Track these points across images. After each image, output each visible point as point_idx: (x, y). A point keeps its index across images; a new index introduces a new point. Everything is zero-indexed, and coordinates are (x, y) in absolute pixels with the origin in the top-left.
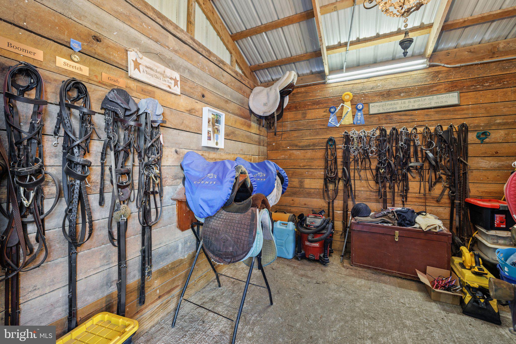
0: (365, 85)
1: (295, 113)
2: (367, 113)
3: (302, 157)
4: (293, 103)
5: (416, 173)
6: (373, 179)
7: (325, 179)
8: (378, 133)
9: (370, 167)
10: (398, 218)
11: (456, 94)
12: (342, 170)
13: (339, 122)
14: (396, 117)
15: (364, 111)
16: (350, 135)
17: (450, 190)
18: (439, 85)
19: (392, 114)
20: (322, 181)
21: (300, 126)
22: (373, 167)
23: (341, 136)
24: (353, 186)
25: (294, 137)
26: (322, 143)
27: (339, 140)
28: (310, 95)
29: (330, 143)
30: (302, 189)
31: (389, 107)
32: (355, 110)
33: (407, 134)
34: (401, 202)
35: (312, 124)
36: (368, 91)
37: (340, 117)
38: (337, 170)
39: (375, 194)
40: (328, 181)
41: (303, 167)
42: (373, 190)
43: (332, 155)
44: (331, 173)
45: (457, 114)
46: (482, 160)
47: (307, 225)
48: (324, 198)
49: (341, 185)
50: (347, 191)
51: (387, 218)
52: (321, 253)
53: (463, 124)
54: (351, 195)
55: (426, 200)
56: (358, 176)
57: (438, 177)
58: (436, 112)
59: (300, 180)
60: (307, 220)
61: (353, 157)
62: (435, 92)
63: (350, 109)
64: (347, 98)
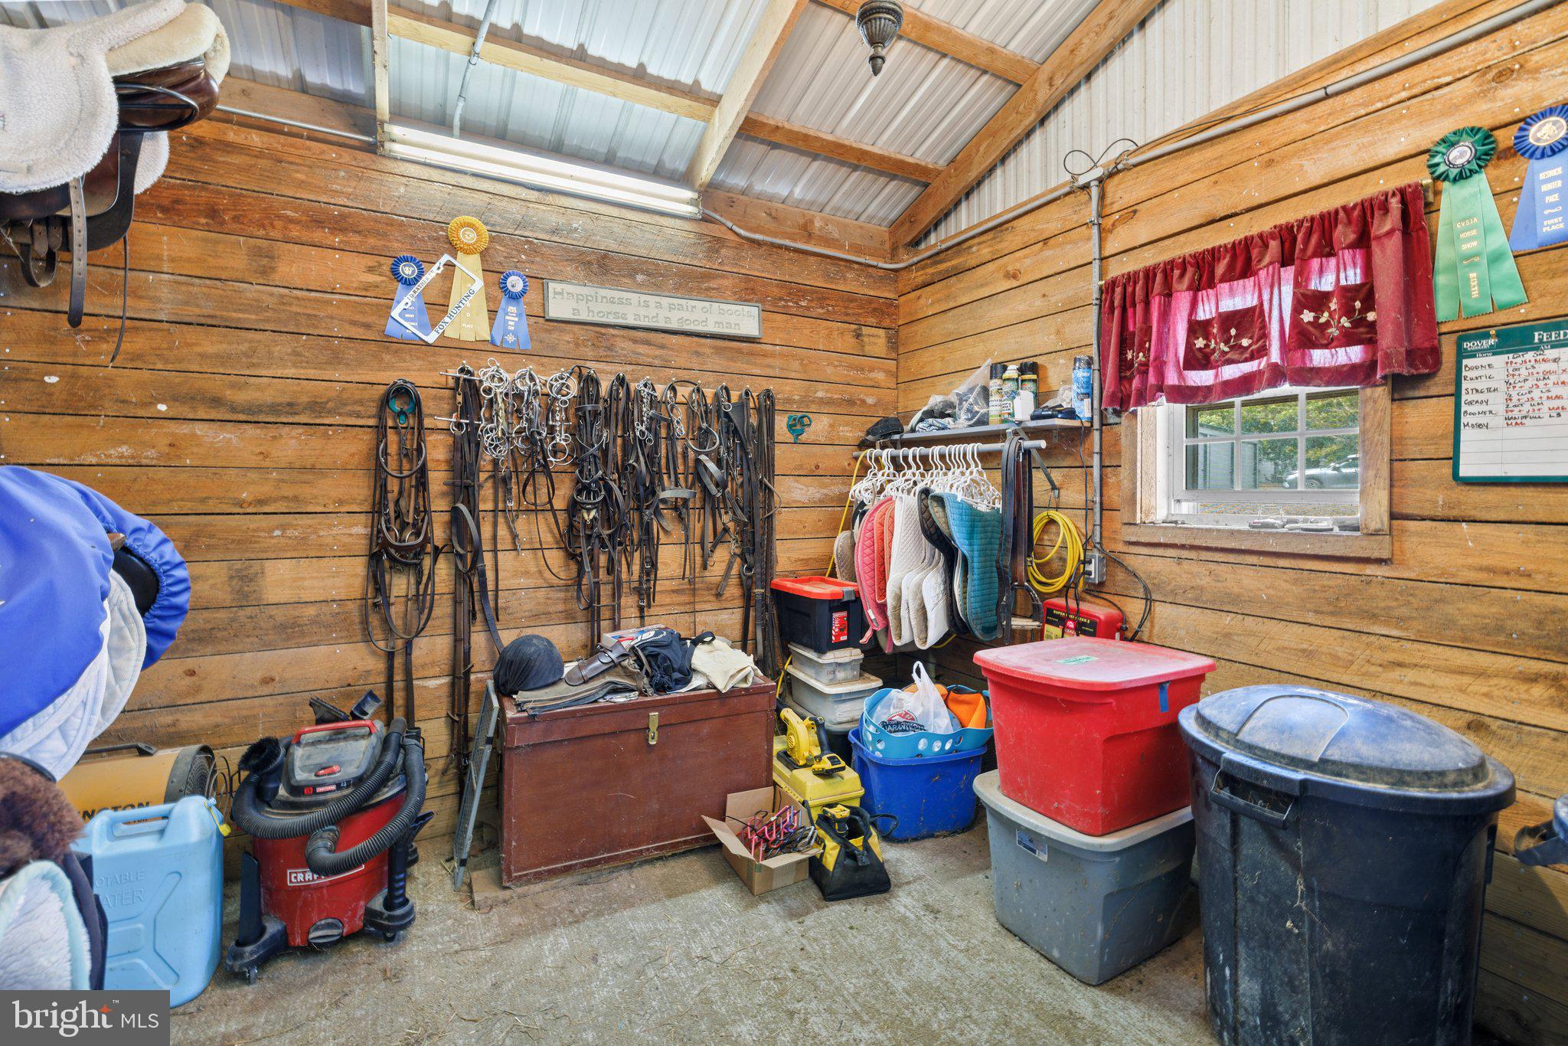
0: (531, 212)
1: (205, 240)
2: (538, 311)
3: (255, 461)
4: (193, 188)
5: (673, 518)
6: (557, 543)
7: (374, 558)
8: (574, 387)
9: (550, 502)
10: (649, 670)
11: (753, 311)
12: (446, 517)
13: (433, 326)
14: (624, 346)
15: (528, 304)
16: (481, 381)
17: (745, 561)
18: (723, 277)
19: (612, 331)
20: (358, 567)
21: (240, 311)
22: (559, 503)
23: (443, 380)
24: (490, 575)
25: (203, 356)
26: (360, 402)
27: (435, 398)
28: (299, 176)
29: (397, 405)
30: (248, 611)
31: (605, 307)
32: (498, 293)
33: (654, 403)
34: (635, 612)
35: (309, 311)
36: (541, 236)
37: (437, 307)
38: (430, 519)
39: (562, 595)
40: (387, 564)
41: (259, 507)
42: (556, 581)
43: (406, 455)
44: (402, 531)
45: (755, 364)
46: (796, 484)
47: (296, 790)
48: (367, 638)
49: (443, 572)
50: (466, 597)
51: (619, 676)
52: (370, 896)
53: (768, 391)
54: (483, 611)
55: (694, 595)
56: (508, 537)
57: (720, 527)
58: (715, 348)
59: (240, 570)
60: (297, 764)
61: (490, 467)
62: (713, 293)
63: (479, 285)
64: (468, 237)
